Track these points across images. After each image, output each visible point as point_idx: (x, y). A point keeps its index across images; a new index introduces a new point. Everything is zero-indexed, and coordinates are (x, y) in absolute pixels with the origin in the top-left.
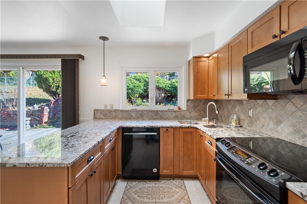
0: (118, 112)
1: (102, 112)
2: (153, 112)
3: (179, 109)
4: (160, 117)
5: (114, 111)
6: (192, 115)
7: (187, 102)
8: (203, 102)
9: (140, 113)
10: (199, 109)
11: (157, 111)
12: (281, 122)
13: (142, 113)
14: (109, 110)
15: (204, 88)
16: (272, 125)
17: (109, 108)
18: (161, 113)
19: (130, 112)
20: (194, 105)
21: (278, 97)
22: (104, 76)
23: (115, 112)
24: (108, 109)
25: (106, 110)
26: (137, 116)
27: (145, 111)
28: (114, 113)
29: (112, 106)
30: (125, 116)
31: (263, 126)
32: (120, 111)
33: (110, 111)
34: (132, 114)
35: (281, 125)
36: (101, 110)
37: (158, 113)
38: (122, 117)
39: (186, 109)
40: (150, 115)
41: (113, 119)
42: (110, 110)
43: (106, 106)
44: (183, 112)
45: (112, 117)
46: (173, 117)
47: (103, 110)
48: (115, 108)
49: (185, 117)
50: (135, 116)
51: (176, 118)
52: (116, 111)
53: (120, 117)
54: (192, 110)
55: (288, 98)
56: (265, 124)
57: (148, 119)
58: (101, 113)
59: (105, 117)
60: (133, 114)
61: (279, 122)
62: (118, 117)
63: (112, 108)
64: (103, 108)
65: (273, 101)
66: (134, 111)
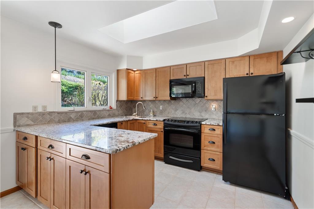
0: (54, 114)
1: (30, 116)
2: (92, 112)
3: (111, 108)
4: (98, 116)
5: (48, 114)
6: (119, 113)
7: (117, 102)
8: (125, 102)
9: (80, 114)
10: (123, 108)
11: (95, 111)
12: (177, 110)
13: (81, 114)
14: (40, 113)
15: (132, 92)
16: (173, 111)
17: (40, 110)
18: (98, 113)
19: (69, 113)
20: (121, 105)
21: (176, 99)
22: (56, 70)
23: (50, 115)
24: (38, 111)
25: (36, 113)
26: (77, 117)
27: (84, 111)
28: (48, 116)
29: (45, 107)
30: (62, 118)
31: (169, 113)
32: (56, 113)
33: (42, 114)
34: (71, 116)
35: (178, 111)
36: (28, 113)
37: (96, 113)
38: (59, 120)
39: (116, 108)
40: (89, 115)
41: (47, 123)
42: (42, 112)
43: (35, 108)
44: (114, 111)
45: (46, 121)
46: (107, 115)
47: (32, 114)
48: (49, 109)
49: (115, 115)
50: (74, 118)
51: (110, 116)
52: (50, 113)
53: (57, 120)
54: (119, 108)
55: (180, 100)
56: (170, 112)
57: (88, 119)
58: (28, 117)
59: (34, 122)
60: (73, 116)
61: (176, 110)
62: (54, 121)
63: (44, 110)
64: (30, 110)
65: (174, 101)
66: (73, 112)
